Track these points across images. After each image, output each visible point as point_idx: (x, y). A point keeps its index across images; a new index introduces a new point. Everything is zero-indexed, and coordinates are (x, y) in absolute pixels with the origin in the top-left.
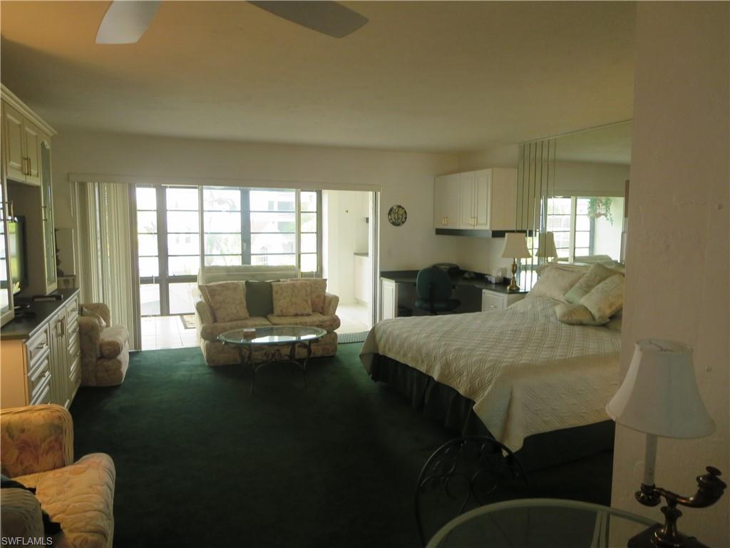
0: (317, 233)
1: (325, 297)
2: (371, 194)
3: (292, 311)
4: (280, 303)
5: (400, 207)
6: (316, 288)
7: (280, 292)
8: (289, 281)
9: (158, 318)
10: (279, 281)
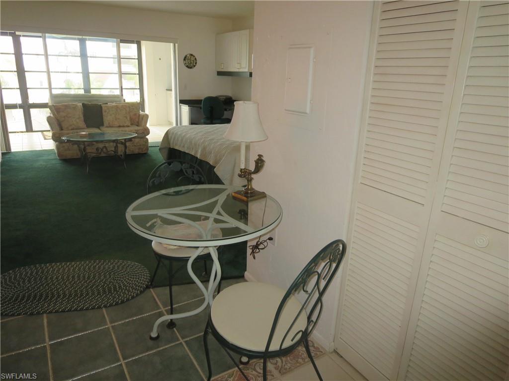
0: (139, 74)
1: (139, 115)
2: (172, 44)
3: (117, 124)
4: (108, 118)
5: (192, 55)
6: (133, 109)
7: (108, 111)
8: (114, 104)
9: (24, 133)
10: (107, 104)
